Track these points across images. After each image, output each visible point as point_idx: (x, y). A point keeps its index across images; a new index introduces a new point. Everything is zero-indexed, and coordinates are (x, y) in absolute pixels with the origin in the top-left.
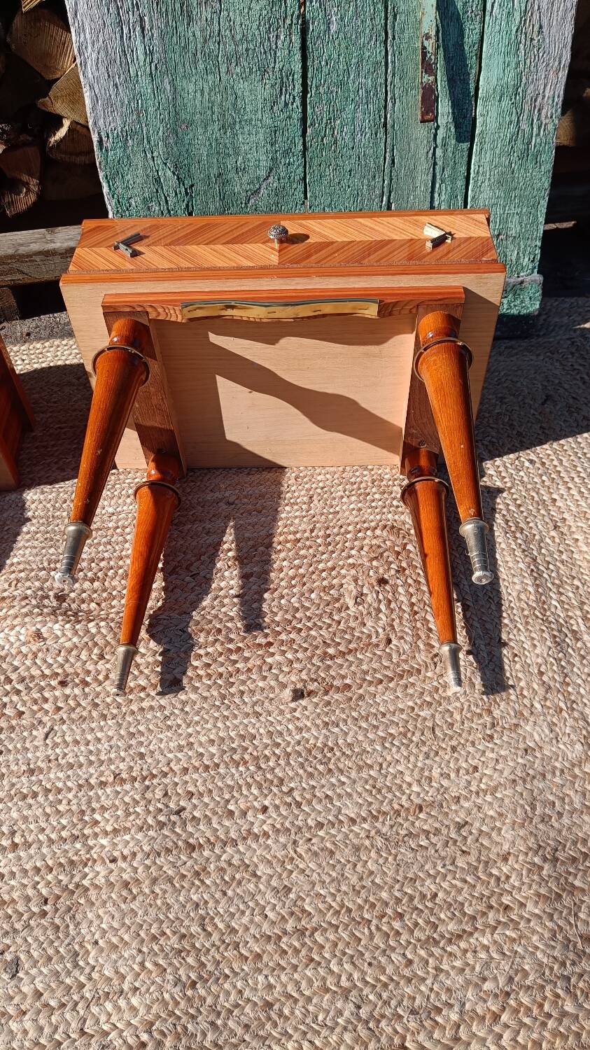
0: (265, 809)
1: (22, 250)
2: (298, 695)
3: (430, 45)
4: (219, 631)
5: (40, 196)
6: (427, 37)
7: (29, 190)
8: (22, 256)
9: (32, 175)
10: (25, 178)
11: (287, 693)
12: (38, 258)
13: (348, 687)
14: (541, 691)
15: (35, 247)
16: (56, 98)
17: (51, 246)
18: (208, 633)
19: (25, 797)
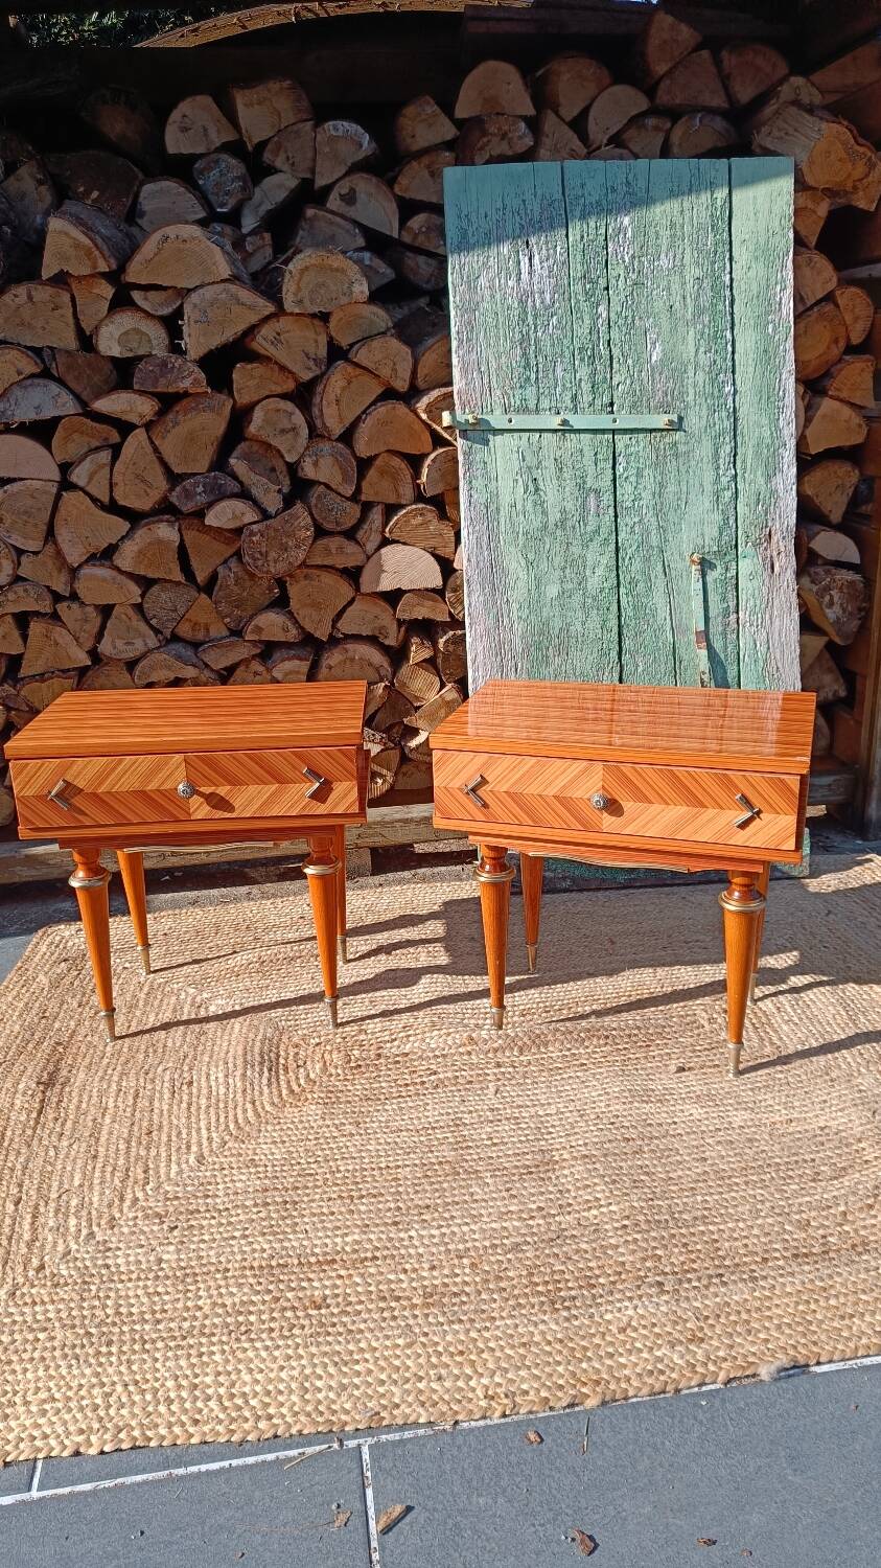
0: (675, 1123)
1: (387, 819)
2: (681, 1069)
3: (706, 678)
4: (607, 1037)
5: (392, 787)
6: (704, 673)
7: (384, 781)
8: (388, 823)
9: (388, 770)
10: (384, 772)
11: (673, 1068)
12: (398, 825)
13: (718, 1066)
14: (864, 1063)
15: (398, 816)
16: (420, 717)
17: (409, 816)
18: (599, 1038)
19: (492, 1122)
